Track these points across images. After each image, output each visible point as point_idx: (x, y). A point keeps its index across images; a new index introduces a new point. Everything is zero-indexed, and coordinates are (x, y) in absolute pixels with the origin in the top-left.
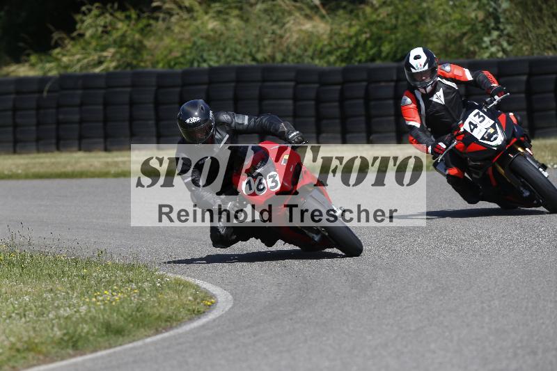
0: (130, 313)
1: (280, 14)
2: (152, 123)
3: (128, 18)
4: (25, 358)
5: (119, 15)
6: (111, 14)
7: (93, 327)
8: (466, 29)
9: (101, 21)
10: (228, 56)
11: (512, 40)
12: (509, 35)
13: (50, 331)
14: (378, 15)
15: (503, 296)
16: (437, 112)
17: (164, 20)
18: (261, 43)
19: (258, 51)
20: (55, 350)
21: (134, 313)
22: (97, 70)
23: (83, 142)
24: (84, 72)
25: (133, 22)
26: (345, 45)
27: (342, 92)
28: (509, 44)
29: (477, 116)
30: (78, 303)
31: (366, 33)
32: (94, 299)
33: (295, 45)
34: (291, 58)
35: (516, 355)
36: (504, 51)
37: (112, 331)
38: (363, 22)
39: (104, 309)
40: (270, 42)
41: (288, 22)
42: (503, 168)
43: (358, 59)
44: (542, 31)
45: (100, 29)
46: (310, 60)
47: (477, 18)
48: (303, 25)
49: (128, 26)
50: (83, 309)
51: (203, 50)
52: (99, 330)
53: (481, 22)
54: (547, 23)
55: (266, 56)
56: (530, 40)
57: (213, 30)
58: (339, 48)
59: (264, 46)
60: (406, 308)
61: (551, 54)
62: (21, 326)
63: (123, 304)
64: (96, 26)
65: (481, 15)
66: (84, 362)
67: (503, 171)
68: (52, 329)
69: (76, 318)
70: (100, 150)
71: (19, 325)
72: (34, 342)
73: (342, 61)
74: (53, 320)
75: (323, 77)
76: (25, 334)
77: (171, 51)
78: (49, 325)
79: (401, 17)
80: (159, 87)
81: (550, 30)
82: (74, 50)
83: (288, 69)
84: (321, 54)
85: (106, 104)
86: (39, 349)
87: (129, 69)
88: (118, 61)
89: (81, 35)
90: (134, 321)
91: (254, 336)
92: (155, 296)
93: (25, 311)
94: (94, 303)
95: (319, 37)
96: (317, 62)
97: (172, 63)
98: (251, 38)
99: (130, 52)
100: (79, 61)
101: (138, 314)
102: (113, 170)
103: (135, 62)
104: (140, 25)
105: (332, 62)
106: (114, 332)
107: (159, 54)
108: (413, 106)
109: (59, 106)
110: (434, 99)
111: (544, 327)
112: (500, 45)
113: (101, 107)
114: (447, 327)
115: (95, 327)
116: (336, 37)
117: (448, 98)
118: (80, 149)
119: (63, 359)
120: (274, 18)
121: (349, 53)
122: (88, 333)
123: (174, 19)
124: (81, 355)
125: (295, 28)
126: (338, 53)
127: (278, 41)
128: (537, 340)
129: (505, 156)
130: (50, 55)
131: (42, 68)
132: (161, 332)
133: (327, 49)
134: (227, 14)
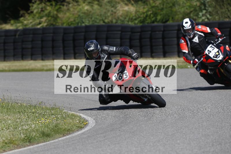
0: (52, 128)
1: (115, 3)
2: (61, 48)
3: (52, 5)
4: (9, 146)
5: (48, 4)
6: (45, 3)
7: (37, 134)
8: (192, 9)
9: (40, 6)
10: (93, 21)
11: (211, 14)
12: (210, 12)
13: (19, 135)
14: (156, 4)
15: (208, 121)
16: (195, 46)
17: (66, 6)
18: (107, 15)
19: (106, 19)
20: (21, 143)
21: (54, 128)
22: (39, 27)
23: (33, 56)
24: (33, 27)
25: (53, 7)
26: (142, 16)
27: (140, 36)
28: (210, 15)
29: (211, 47)
30: (31, 123)
31: (150, 11)
32: (38, 122)
33: (121, 16)
34: (119, 22)
35: (213, 145)
36: (208, 19)
37: (45, 135)
38: (149, 7)
39: (42, 126)
40: (110, 15)
41: (118, 6)
42: (223, 69)
43: (147, 22)
44: (224, 10)
45: (40, 10)
46: (127, 22)
47: (196, 5)
48: (124, 8)
49: (52, 8)
50: (33, 126)
51: (83, 18)
52: (40, 134)
53: (198, 7)
54: (226, 7)
55: (109, 20)
56: (218, 14)
57: (87, 10)
58: (139, 17)
59: (108, 17)
60: (167, 125)
61: (227, 20)
62: (7, 133)
63: (50, 124)
64: (38, 8)
65: (198, 4)
66: (33, 148)
67: (223, 71)
68: (20, 135)
69: (30, 130)
70: (40, 60)
71: (6, 133)
72: (13, 140)
73: (141, 23)
74: (20, 130)
75: (132, 30)
76: (9, 136)
77: (69, 19)
78: (19, 133)
79: (165, 5)
80: (65, 33)
81: (227, 10)
82: (29, 18)
83: (118, 26)
84: (131, 20)
85: (42, 41)
86: (15, 142)
87: (52, 26)
88: (48, 23)
89: (32, 12)
90: (54, 131)
91: (104, 137)
92: (63, 121)
93: (9, 127)
94: (38, 124)
95: (131, 13)
96: (130, 23)
97: (70, 24)
98: (103, 13)
99: (53, 19)
100: (31, 23)
101: (56, 128)
102: (45, 68)
103: (54, 23)
104: (57, 8)
105: (136, 23)
106: (46, 136)
107: (64, 20)
108: (185, 43)
109: (23, 42)
110: (194, 40)
111: (225, 133)
112: (206, 16)
113: (40, 42)
114: (184, 133)
115: (38, 133)
116: (138, 13)
117: (200, 40)
118: (32, 59)
119: (25, 147)
120: (112, 5)
121: (143, 20)
122: (35, 136)
123: (71, 5)
124: (32, 145)
125: (121, 9)
126: (139, 19)
127: (114, 15)
128: (222, 139)
129: (223, 64)
130: (19, 20)
131: (16, 26)
132: (65, 136)
133: (134, 18)
134: (93, 3)
